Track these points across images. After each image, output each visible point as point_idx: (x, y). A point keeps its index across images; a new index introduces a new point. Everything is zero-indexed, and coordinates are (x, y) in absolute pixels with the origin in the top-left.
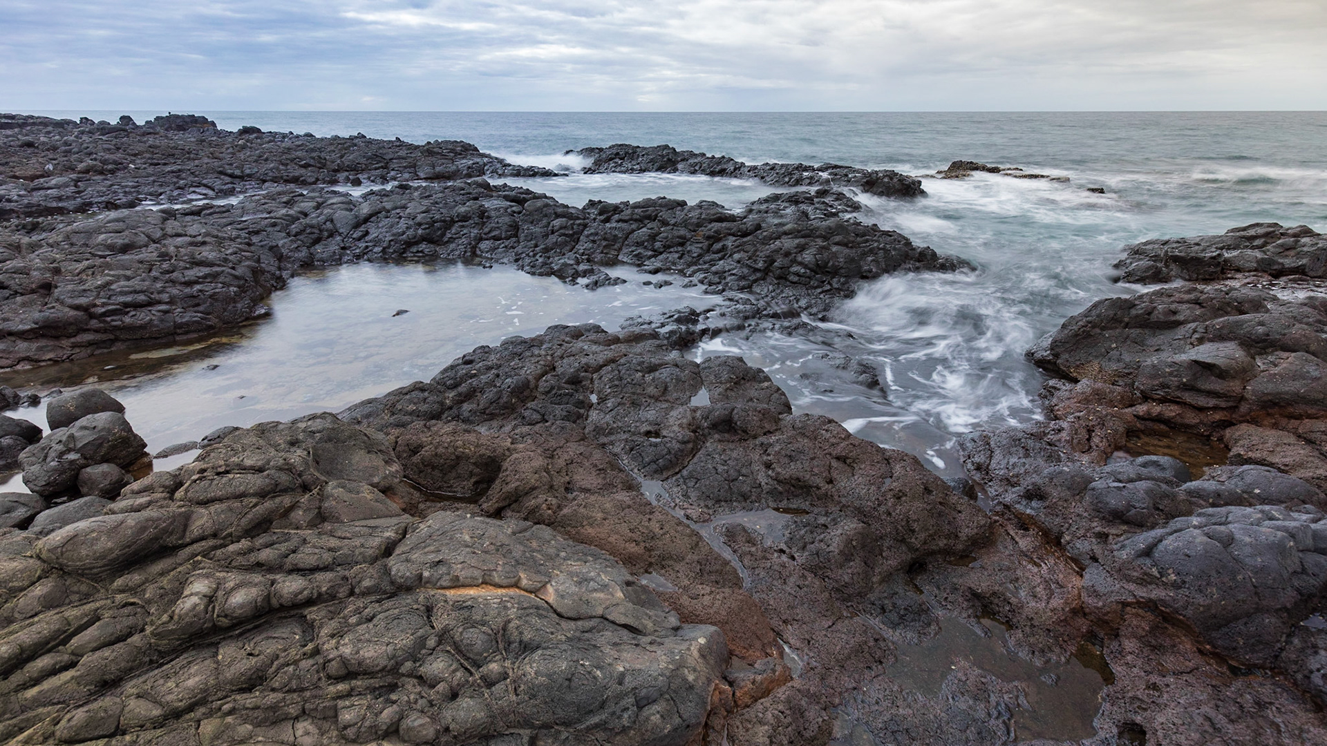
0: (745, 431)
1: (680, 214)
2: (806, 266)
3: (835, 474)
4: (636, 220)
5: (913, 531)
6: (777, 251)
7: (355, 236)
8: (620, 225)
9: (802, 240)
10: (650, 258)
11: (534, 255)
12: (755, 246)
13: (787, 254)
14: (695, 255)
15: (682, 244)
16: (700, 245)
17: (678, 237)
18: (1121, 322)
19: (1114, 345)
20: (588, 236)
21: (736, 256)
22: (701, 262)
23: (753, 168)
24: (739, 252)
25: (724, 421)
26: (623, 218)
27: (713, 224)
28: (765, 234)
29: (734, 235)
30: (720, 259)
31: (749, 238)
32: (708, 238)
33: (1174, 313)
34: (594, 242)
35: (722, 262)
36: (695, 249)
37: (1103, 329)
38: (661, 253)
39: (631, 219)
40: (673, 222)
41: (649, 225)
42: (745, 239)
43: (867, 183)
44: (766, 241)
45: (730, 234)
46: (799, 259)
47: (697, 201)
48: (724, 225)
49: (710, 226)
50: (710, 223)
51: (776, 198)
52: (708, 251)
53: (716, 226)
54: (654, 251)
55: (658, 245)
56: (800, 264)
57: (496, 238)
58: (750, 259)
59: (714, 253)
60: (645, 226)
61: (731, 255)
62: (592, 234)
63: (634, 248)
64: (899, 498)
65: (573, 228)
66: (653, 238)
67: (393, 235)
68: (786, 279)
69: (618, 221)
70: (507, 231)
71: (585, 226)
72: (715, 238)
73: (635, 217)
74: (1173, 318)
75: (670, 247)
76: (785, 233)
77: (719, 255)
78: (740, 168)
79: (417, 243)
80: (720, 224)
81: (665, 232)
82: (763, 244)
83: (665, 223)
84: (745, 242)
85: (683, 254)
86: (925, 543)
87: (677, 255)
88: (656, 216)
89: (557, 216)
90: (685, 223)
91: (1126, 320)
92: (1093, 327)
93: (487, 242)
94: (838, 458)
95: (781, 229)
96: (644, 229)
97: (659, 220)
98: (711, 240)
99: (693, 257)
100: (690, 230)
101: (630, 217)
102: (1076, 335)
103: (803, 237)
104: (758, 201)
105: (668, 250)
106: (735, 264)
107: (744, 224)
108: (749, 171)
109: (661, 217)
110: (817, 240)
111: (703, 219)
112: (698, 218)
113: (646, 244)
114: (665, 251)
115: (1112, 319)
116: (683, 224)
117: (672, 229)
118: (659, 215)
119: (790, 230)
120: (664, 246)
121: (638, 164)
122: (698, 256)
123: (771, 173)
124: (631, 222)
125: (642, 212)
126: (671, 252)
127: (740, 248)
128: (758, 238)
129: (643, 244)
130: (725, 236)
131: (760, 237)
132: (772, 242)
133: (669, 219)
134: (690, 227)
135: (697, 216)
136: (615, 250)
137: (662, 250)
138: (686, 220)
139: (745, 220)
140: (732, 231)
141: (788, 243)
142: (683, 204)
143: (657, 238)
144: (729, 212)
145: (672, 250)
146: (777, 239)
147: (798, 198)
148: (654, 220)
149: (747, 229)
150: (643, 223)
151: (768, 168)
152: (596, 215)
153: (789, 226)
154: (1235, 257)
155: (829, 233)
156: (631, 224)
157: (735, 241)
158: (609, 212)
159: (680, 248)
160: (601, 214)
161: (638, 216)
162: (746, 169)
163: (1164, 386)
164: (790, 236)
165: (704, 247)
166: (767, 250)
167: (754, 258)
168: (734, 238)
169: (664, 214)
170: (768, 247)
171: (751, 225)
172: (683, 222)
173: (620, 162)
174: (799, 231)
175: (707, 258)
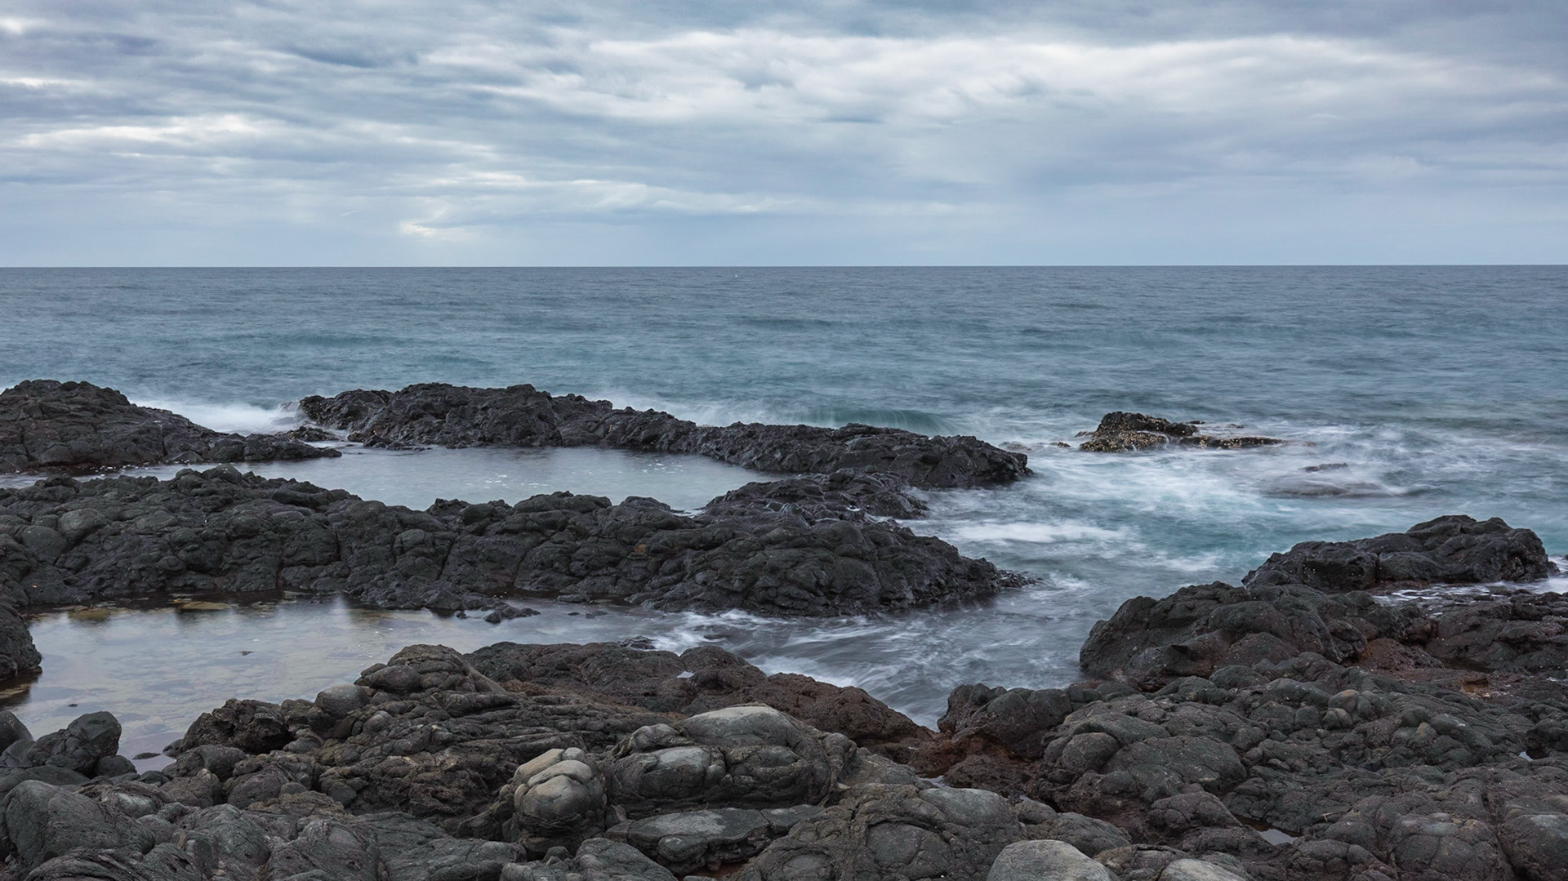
0: (729, 686)
1: (606, 522)
2: (801, 586)
3: (800, 703)
4: (532, 530)
5: (851, 720)
6: (759, 566)
7: (69, 564)
8: (505, 538)
9: (794, 552)
10: (566, 584)
11: (387, 584)
12: (727, 560)
13: (773, 570)
14: (638, 578)
15: (614, 564)
16: (643, 564)
17: (607, 553)
18: (1142, 622)
19: (1135, 648)
20: (461, 555)
21: (700, 577)
22: (647, 587)
24: (704, 569)
25: (711, 680)
26: (510, 527)
27: (661, 533)
28: (741, 543)
29: (693, 548)
30: (676, 582)
31: (717, 550)
32: (656, 552)
33: (1191, 609)
34: (472, 563)
35: (679, 585)
36: (636, 571)
37: (1126, 632)
38: (582, 578)
39: (525, 529)
40: (594, 531)
41: (556, 537)
42: (711, 552)
43: (925, 460)
44: (742, 554)
45: (688, 547)
46: (791, 576)
47: (623, 498)
48: (677, 533)
49: (655, 536)
50: (655, 531)
51: (761, 489)
52: (656, 572)
53: (665, 535)
54: (572, 575)
55: (576, 566)
56: (792, 582)
57: (309, 564)
58: (721, 577)
59: (666, 575)
60: (548, 538)
61: (693, 575)
62: (467, 552)
63: (537, 572)
64: (843, 704)
65: (434, 544)
66: (568, 556)
67: (142, 561)
68: (773, 603)
69: (501, 533)
70: (323, 551)
71: (453, 542)
72: (665, 553)
73: (529, 524)
74: (1189, 614)
75: (595, 568)
76: (771, 542)
77: (675, 577)
78: (686, 433)
79: (179, 573)
80: (671, 532)
81: (585, 548)
82: (739, 557)
83: (581, 534)
84: (712, 557)
85: (617, 578)
86: (859, 727)
87: (607, 580)
88: (566, 523)
89: (405, 526)
90: (616, 532)
91: (1146, 619)
92: (1116, 630)
93: (295, 569)
94: (804, 694)
95: (763, 537)
96: (548, 544)
97: (570, 529)
98: (659, 555)
99: (635, 582)
100: (624, 542)
101: (522, 525)
102: (1101, 641)
103: (795, 547)
104: (728, 496)
105: (592, 573)
106: (700, 587)
107: (708, 530)
108: (706, 439)
109: (574, 523)
110: (816, 551)
111: (645, 525)
112: (635, 525)
113: (556, 565)
114: (588, 574)
115: (1133, 620)
116: (613, 535)
117: (597, 541)
118: (570, 521)
119: (778, 537)
120: (587, 567)
121: (476, 426)
122: (641, 580)
123: (748, 444)
124: (524, 533)
125: (541, 516)
126: (598, 575)
127: (704, 566)
128: (731, 550)
129: (552, 566)
130: (680, 550)
131: (734, 548)
132: (750, 554)
133: (587, 528)
134: (624, 538)
135: (634, 522)
136: (507, 575)
137: (583, 572)
138: (617, 528)
139: (708, 526)
140: (691, 542)
141: (773, 555)
142: (603, 503)
143: (574, 555)
144: (680, 515)
145: (600, 572)
146: (758, 550)
147: (796, 491)
148: (562, 529)
149: (714, 537)
150: (543, 535)
151: (742, 433)
152: (460, 523)
153: (775, 532)
154: (1389, 561)
155: (834, 541)
156: (525, 536)
157: (696, 556)
158: (482, 519)
159: (612, 570)
160: (467, 521)
161: (535, 524)
162: (700, 438)
163: (1153, 674)
164: (777, 546)
165: (650, 567)
166: (745, 566)
167: (727, 577)
168: (695, 552)
169: (576, 518)
170: (745, 561)
171: (719, 532)
172: (613, 531)
173: (435, 421)
174: (789, 539)
175: (655, 581)
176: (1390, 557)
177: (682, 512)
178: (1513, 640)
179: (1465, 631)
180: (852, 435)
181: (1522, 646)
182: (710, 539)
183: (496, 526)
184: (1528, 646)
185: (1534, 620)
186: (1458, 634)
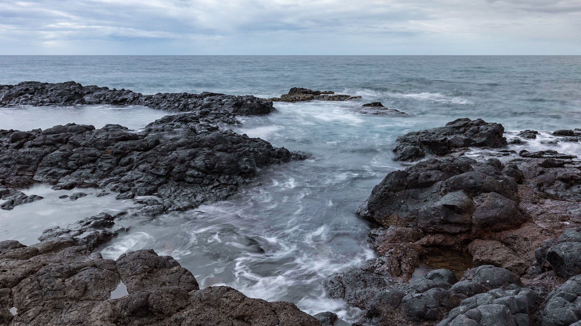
0: (161, 312)
1: (89, 138)
2: (198, 170)
4: (48, 144)
6: (175, 160)
8: (33, 149)
9: (193, 150)
10: (64, 175)
12: (156, 157)
13: (182, 161)
14: (106, 169)
15: (94, 161)
16: (109, 161)
17: (89, 155)
18: (403, 186)
19: (402, 201)
21: (142, 167)
22: (112, 174)
23: (149, 98)
24: (143, 163)
25: (141, 307)
26: (36, 143)
27: (119, 143)
28: (163, 147)
29: (137, 150)
30: (128, 170)
31: (150, 151)
32: (116, 154)
33: (429, 176)
34: (8, 166)
35: (129, 173)
36: (105, 165)
37: (395, 191)
38: (75, 170)
39: (44, 144)
40: (83, 143)
41: (62, 148)
42: (147, 153)
43: (236, 105)
44: (164, 153)
45: (134, 150)
46: (192, 164)
48: (128, 143)
49: (116, 145)
50: (116, 142)
51: (170, 119)
52: (117, 165)
53: (122, 144)
54: (68, 169)
55: (71, 163)
56: (194, 168)
58: (153, 167)
59: (122, 166)
60: (58, 148)
61: (137, 166)
63: (48, 168)
66: (66, 158)
68: (184, 181)
69: (31, 147)
72: (123, 153)
73: (47, 141)
74: (429, 180)
75: (82, 164)
76: (179, 146)
77: (127, 167)
78: (138, 97)
80: (125, 143)
81: (77, 152)
82: (162, 155)
83: (76, 145)
84: (148, 155)
85: (95, 169)
87: (89, 171)
88: (67, 140)
90: (94, 144)
91: (406, 184)
92: (389, 191)
94: (238, 318)
95: (175, 143)
96: (57, 152)
97: (70, 143)
98: (118, 155)
99: (105, 171)
100: (99, 149)
101: (42, 142)
102: (381, 198)
103: (193, 148)
104: (156, 122)
105: (80, 167)
106: (141, 173)
107: (146, 140)
108: (146, 100)
109: (72, 140)
110: (204, 149)
111: (110, 139)
112: (105, 139)
113: (60, 163)
114: (78, 168)
115: (398, 184)
116: (93, 145)
117: (83, 149)
118: (70, 139)
119: (183, 143)
120: (77, 164)
121: (48, 97)
122: (109, 169)
123: (163, 100)
124: (44, 146)
125: (54, 137)
126: (84, 169)
127: (143, 160)
128: (158, 151)
129: (57, 164)
130: (130, 152)
131: (159, 150)
132: (169, 153)
133: (79, 142)
134: (99, 147)
135: (104, 138)
136: (30, 171)
137: (75, 167)
138: (95, 141)
139: (146, 138)
140: (136, 147)
141: (182, 153)
142: (91, 128)
143: (70, 158)
144: (132, 132)
145: (85, 166)
146: (173, 150)
147: (187, 119)
148: (66, 143)
149: (148, 145)
150: (55, 147)
151: (161, 97)
152: (9, 142)
153: (181, 140)
154: (453, 139)
155: (212, 143)
156: (44, 148)
157: (139, 155)
158: (22, 139)
159: (92, 165)
160: (13, 141)
161: (50, 141)
162: (143, 99)
163: (433, 223)
164: (183, 148)
165: (113, 162)
166: (166, 160)
167: (156, 167)
168: (138, 153)
169: (75, 138)
170: (166, 157)
171: (151, 141)
172: (93, 143)
173: (30, 96)
174: (190, 143)
175: (116, 170)
176: (453, 137)
177: (133, 131)
178: (565, 179)
179: (538, 175)
180: (206, 96)
181: (570, 181)
182: (146, 145)
183: (29, 143)
184: (573, 182)
185: (558, 167)
186: (535, 177)
